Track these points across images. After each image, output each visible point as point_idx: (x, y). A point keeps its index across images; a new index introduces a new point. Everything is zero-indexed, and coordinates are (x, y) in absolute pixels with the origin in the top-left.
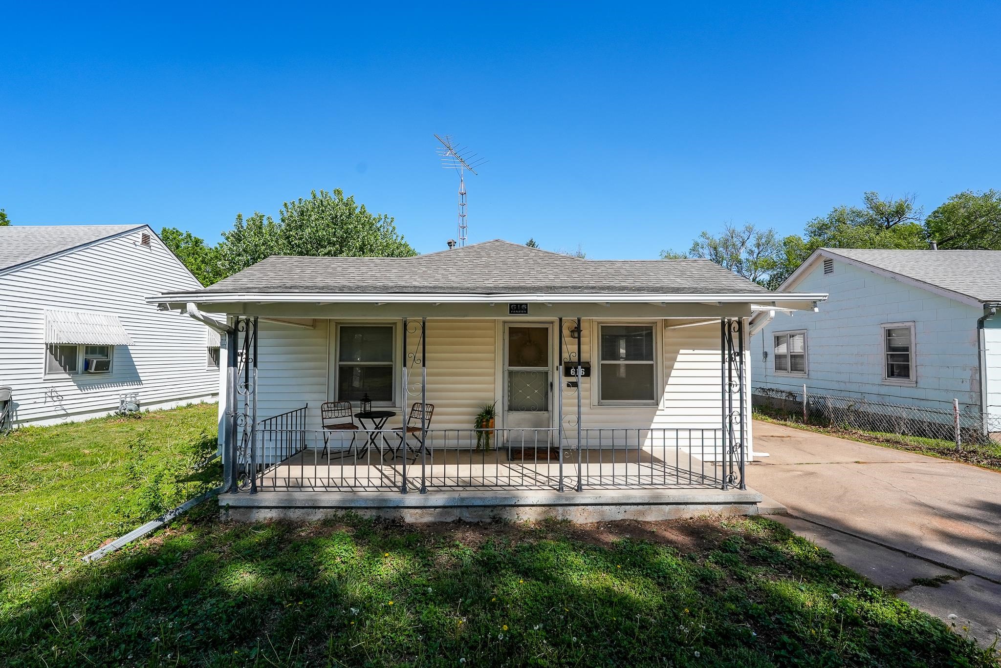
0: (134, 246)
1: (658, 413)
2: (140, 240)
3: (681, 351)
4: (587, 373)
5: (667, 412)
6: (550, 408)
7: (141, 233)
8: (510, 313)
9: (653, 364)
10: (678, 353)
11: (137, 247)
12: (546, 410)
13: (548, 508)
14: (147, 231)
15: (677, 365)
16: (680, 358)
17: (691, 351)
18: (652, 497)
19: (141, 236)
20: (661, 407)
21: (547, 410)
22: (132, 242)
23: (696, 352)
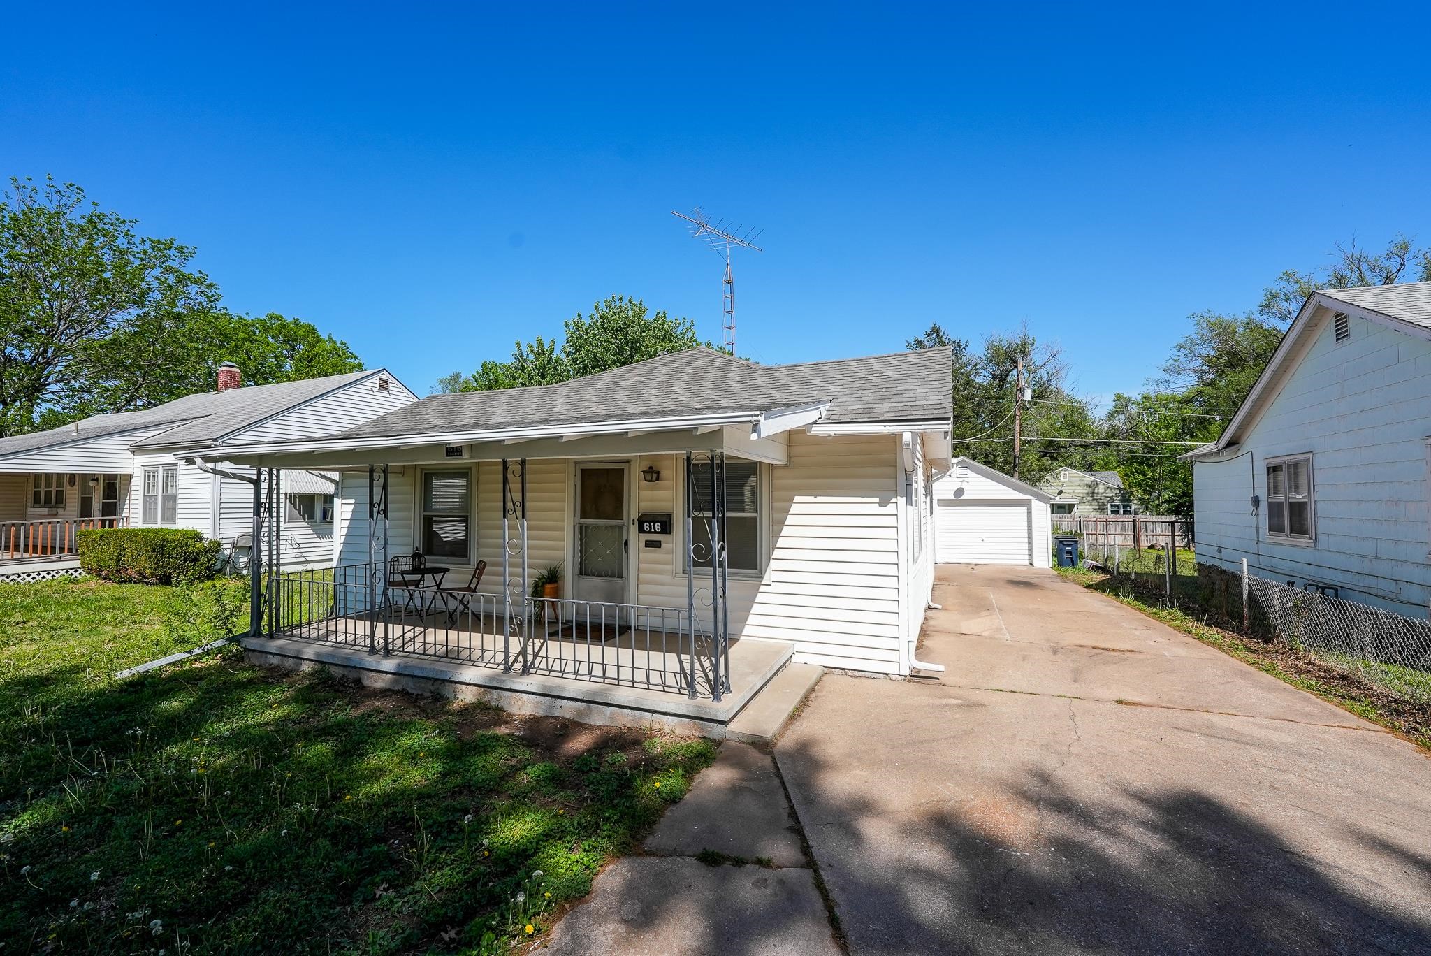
0: (371, 392)
1: (762, 588)
2: (378, 386)
3: (797, 499)
4: (666, 528)
5: (775, 588)
6: (624, 575)
7: (378, 378)
8: (447, 456)
9: (756, 518)
10: (791, 500)
11: (375, 393)
12: (620, 576)
13: (483, 689)
14: (385, 376)
15: (790, 520)
16: (794, 509)
17: (811, 499)
18: (588, 693)
19: (378, 382)
20: (769, 576)
21: (622, 577)
22: (369, 388)
23: (819, 499)
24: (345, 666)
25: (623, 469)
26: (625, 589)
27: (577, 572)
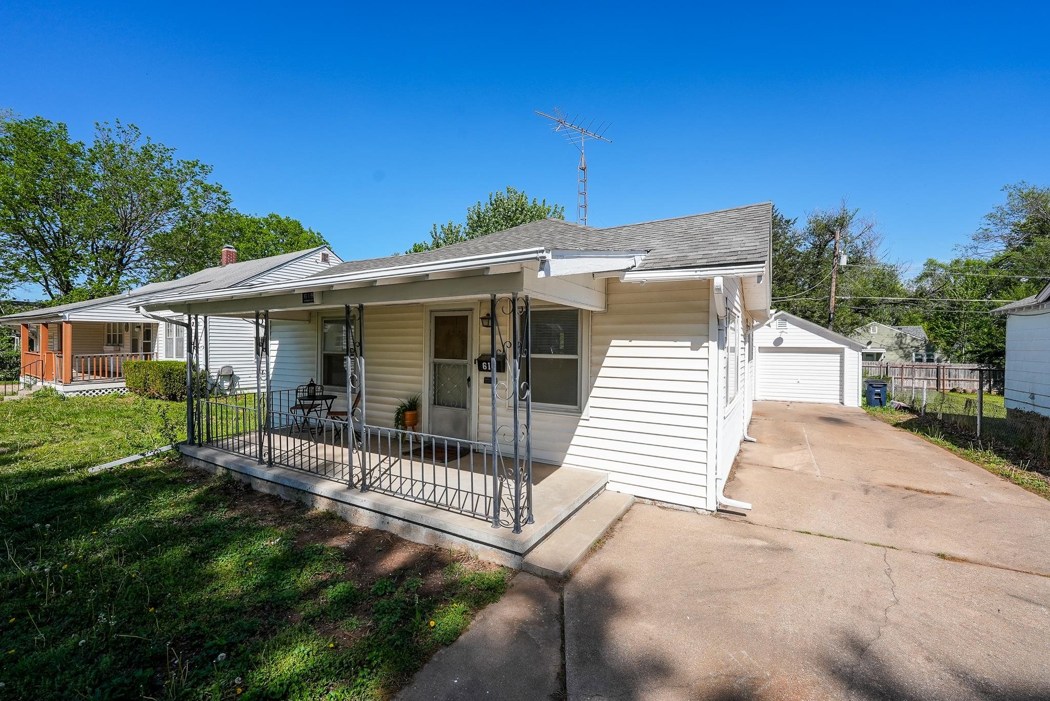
0: (316, 264)
1: (581, 423)
2: (321, 259)
3: (614, 342)
4: (501, 367)
5: (593, 422)
6: (468, 406)
7: (321, 253)
8: (304, 302)
9: (577, 360)
10: (608, 344)
11: (319, 264)
12: (465, 407)
13: (331, 501)
14: (326, 251)
15: (607, 362)
16: (611, 351)
17: (626, 343)
18: (406, 513)
19: (321, 256)
20: (588, 412)
21: (465, 408)
22: (314, 260)
23: (634, 343)
24: (241, 473)
25: (467, 316)
26: (468, 418)
27: (432, 402)
